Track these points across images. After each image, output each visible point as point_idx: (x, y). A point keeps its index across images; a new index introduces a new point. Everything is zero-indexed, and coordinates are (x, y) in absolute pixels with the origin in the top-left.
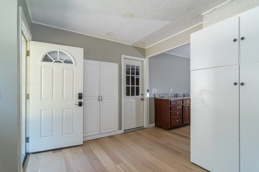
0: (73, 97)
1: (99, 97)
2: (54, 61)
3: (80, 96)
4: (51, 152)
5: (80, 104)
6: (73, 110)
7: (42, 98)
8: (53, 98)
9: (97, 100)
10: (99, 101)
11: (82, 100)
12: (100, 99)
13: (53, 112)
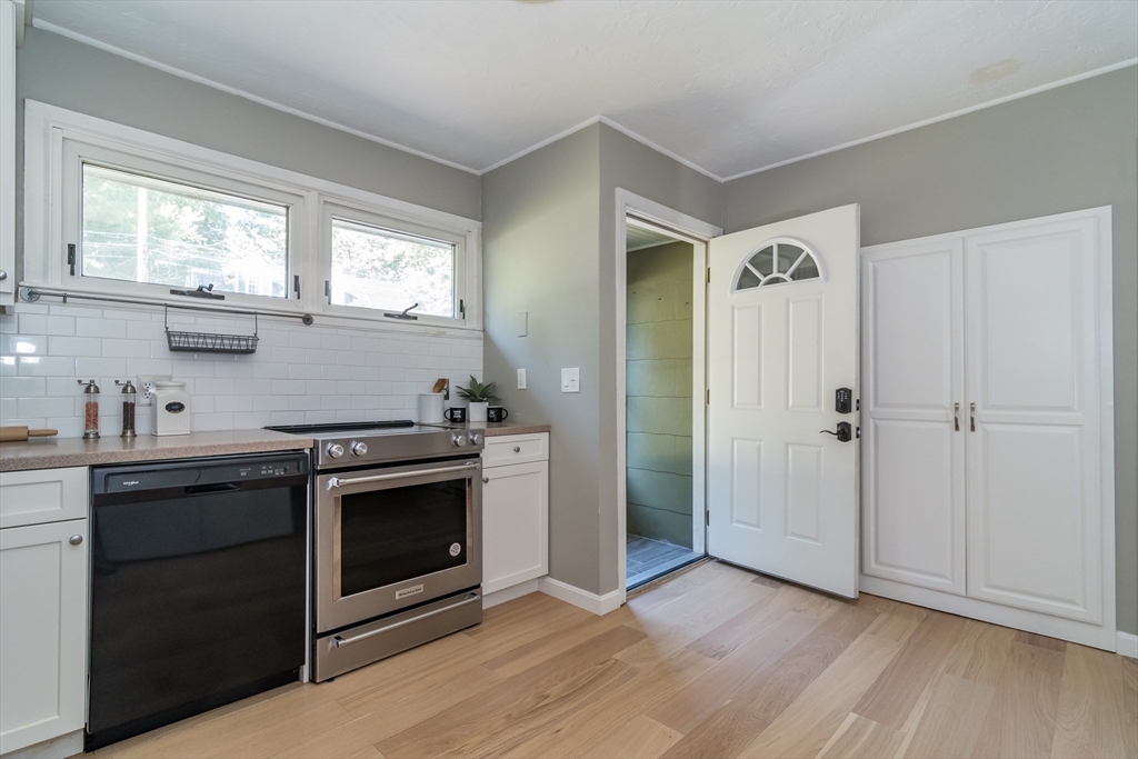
0: (819, 405)
1: (957, 409)
2: (764, 280)
3: (844, 401)
4: (753, 577)
5: (844, 433)
6: (818, 454)
7: (735, 402)
8: (759, 403)
9: (947, 422)
10: (957, 428)
11: (851, 418)
12: (964, 420)
13: (759, 447)
